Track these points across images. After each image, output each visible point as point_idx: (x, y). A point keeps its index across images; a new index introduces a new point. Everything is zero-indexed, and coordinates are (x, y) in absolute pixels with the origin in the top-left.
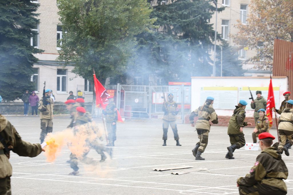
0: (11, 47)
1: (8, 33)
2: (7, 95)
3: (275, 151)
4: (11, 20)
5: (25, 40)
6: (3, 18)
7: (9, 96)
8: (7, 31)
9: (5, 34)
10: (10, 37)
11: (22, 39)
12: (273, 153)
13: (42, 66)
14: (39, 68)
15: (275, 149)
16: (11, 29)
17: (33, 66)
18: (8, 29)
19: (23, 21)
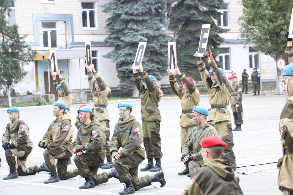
0: (196, 30)
1: (193, 16)
2: (195, 76)
3: (224, 166)
4: (195, 3)
5: (209, 21)
6: (188, 2)
7: (197, 77)
8: (192, 14)
9: (190, 17)
10: (195, 19)
11: (206, 20)
12: (219, 169)
13: (233, 45)
14: (230, 47)
15: (224, 164)
16: (195, 12)
17: (219, 46)
18: (193, 11)
19: (207, 2)
